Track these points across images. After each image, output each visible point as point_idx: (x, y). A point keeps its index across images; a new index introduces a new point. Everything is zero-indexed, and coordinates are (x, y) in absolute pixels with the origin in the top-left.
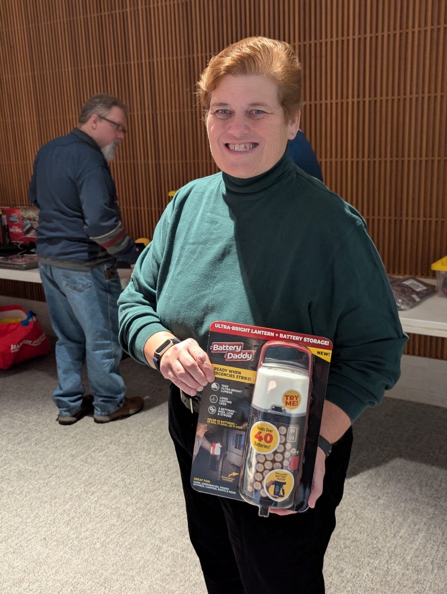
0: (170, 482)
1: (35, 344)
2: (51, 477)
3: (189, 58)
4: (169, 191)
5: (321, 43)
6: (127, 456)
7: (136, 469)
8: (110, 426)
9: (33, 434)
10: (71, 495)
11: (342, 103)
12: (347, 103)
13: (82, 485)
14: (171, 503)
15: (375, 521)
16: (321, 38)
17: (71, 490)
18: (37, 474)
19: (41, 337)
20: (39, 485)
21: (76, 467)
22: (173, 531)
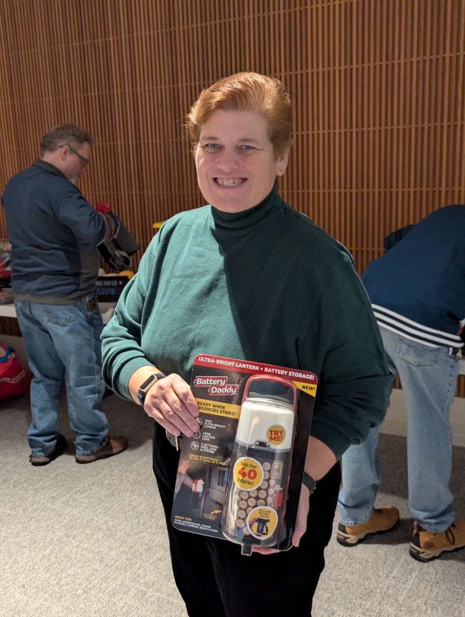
0: (155, 524)
1: (14, 381)
2: (30, 521)
3: (174, 88)
4: (153, 223)
5: (307, 74)
6: (110, 498)
7: (119, 512)
8: (92, 467)
9: (11, 476)
10: (51, 539)
11: (329, 134)
12: (335, 134)
13: (63, 528)
14: (156, 546)
15: (367, 561)
16: (307, 68)
17: (51, 534)
18: (16, 517)
19: (20, 374)
20: (17, 529)
21: (57, 509)
22: (158, 574)
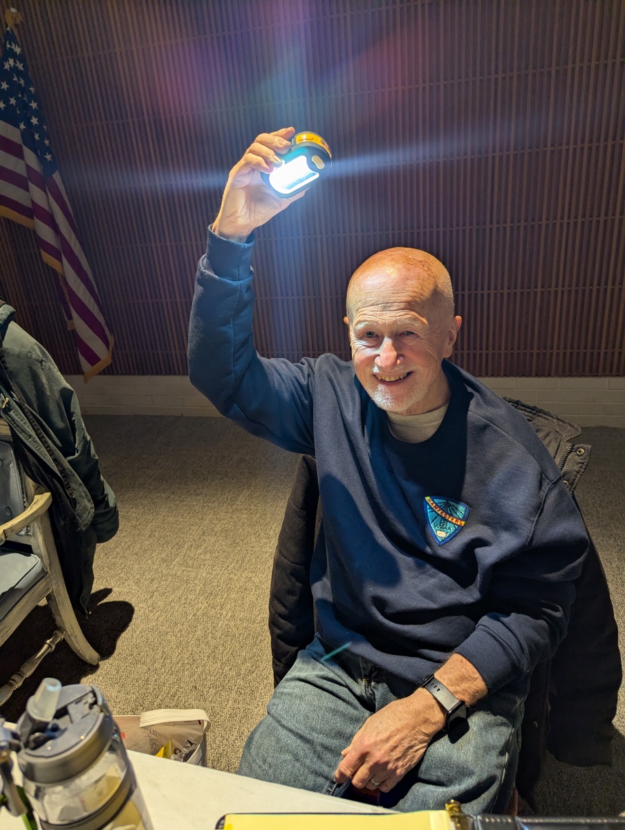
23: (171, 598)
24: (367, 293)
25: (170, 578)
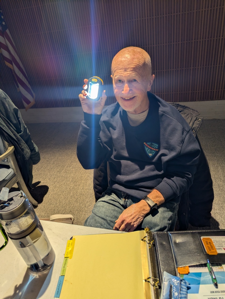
23: (61, 184)
24: (118, 65)
25: (61, 177)
